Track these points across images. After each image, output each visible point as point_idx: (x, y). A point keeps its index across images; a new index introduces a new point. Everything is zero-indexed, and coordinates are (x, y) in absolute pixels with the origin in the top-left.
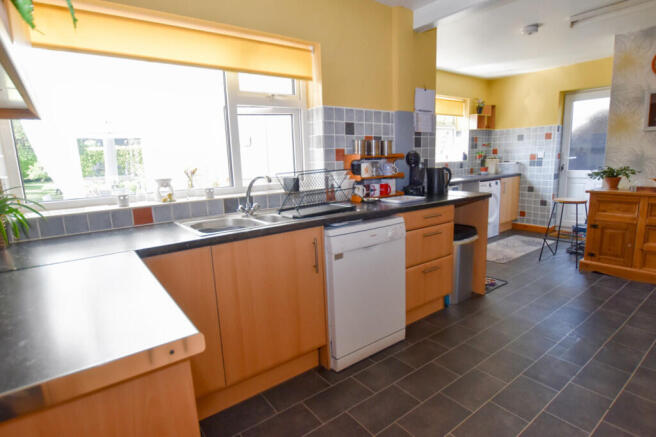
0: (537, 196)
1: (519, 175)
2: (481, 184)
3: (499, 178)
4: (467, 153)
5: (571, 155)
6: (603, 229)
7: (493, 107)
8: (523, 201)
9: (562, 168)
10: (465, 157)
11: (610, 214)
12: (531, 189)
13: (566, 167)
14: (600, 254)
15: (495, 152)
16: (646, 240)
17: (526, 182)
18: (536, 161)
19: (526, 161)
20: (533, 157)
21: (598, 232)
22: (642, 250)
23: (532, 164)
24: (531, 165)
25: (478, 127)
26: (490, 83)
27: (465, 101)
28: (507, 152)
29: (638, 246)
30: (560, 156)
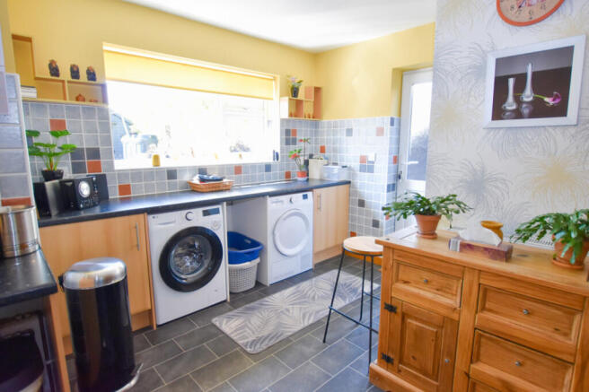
0: (368, 213)
1: (349, 183)
2: (269, 200)
3: (310, 189)
4: (278, 150)
5: (410, 159)
6: (404, 316)
7: (317, 90)
8: (353, 219)
9: (399, 177)
10: (276, 156)
11: (416, 291)
12: (362, 203)
13: (404, 175)
14: (401, 361)
15: (323, 150)
16: (475, 357)
17: (356, 193)
18: (367, 166)
19: (356, 165)
20: (363, 159)
21: (398, 319)
22: (467, 375)
23: (363, 169)
24: (360, 171)
25: (291, 115)
26: (317, 57)
27: (275, 79)
28: (335, 150)
29: (461, 364)
30: (396, 160)
